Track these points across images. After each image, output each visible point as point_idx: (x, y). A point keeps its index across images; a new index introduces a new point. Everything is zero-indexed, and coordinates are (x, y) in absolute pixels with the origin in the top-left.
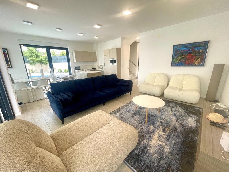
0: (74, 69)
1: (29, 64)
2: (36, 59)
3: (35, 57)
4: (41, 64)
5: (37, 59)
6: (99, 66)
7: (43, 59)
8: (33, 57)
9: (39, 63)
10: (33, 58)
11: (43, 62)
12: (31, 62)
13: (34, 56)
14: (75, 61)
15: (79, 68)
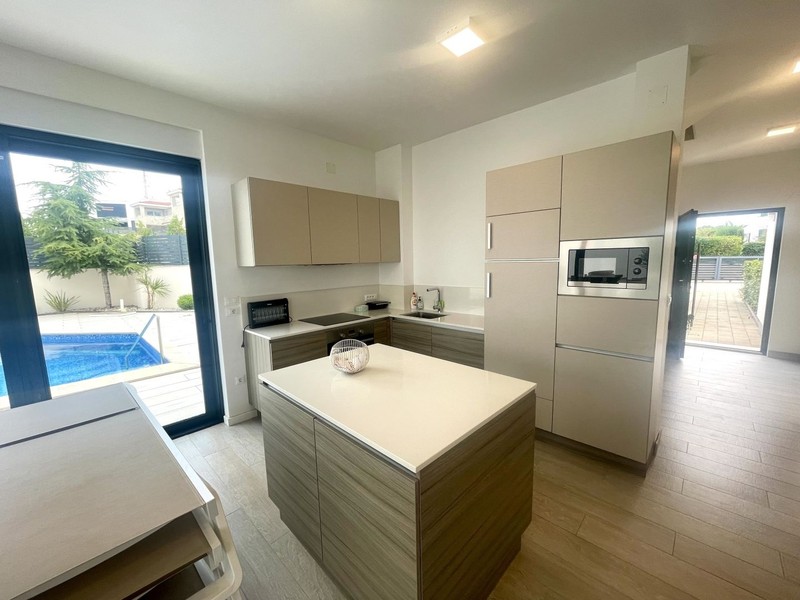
0: (241, 319)
1: (45, 271)
2: (78, 249)
3: (75, 238)
4: (105, 271)
5: (84, 249)
6: (410, 292)
7: (110, 249)
8: (62, 239)
9: (94, 265)
10: (64, 245)
11: (112, 260)
12: (53, 260)
13: (69, 234)
14: (249, 260)
15: (278, 313)
